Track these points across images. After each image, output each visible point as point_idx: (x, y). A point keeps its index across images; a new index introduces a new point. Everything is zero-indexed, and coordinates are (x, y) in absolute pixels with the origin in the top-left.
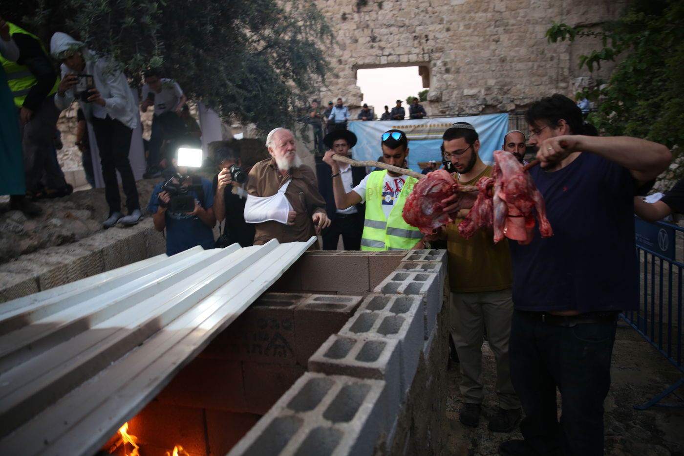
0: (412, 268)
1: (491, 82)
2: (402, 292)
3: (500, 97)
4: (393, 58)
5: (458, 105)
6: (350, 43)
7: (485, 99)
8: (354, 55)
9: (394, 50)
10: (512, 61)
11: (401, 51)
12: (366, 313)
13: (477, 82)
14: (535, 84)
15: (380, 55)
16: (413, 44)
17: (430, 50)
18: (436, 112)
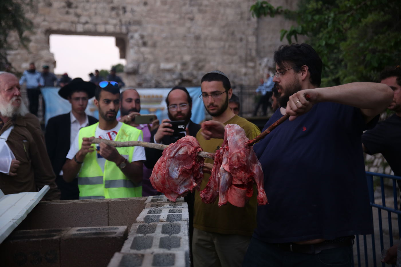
0: (160, 207)
1: (187, 58)
2: (165, 220)
3: (195, 73)
4: (89, 27)
5: (155, 78)
6: (43, 7)
7: (181, 74)
9: (91, 19)
10: (206, 39)
11: (98, 20)
12: (139, 237)
13: (173, 57)
14: (227, 61)
15: (76, 22)
16: (111, 15)
17: (128, 22)
18: (134, 83)
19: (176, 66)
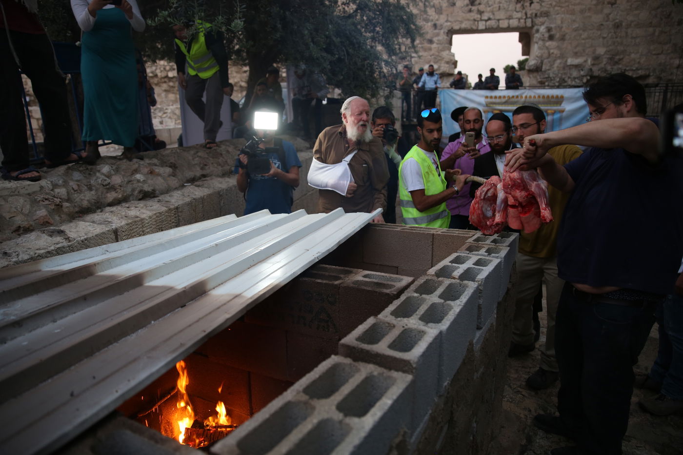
0: (477, 251)
1: (601, 51)
2: (457, 277)
3: (609, 67)
4: (492, 23)
5: (560, 75)
6: (447, 7)
7: (591, 70)
8: (450, 19)
9: (494, 14)
10: (629, 26)
11: (501, 15)
12: (413, 297)
13: (584, 51)
14: (654, 53)
15: (479, 19)
16: (516, 8)
17: (534, 15)
18: (535, 82)
19: (586, 61)
